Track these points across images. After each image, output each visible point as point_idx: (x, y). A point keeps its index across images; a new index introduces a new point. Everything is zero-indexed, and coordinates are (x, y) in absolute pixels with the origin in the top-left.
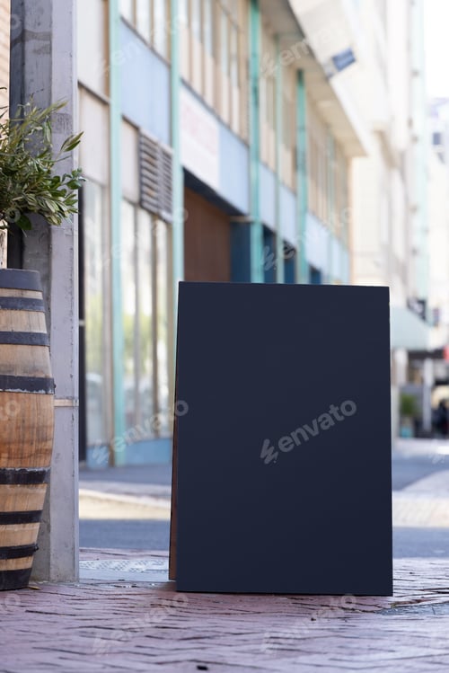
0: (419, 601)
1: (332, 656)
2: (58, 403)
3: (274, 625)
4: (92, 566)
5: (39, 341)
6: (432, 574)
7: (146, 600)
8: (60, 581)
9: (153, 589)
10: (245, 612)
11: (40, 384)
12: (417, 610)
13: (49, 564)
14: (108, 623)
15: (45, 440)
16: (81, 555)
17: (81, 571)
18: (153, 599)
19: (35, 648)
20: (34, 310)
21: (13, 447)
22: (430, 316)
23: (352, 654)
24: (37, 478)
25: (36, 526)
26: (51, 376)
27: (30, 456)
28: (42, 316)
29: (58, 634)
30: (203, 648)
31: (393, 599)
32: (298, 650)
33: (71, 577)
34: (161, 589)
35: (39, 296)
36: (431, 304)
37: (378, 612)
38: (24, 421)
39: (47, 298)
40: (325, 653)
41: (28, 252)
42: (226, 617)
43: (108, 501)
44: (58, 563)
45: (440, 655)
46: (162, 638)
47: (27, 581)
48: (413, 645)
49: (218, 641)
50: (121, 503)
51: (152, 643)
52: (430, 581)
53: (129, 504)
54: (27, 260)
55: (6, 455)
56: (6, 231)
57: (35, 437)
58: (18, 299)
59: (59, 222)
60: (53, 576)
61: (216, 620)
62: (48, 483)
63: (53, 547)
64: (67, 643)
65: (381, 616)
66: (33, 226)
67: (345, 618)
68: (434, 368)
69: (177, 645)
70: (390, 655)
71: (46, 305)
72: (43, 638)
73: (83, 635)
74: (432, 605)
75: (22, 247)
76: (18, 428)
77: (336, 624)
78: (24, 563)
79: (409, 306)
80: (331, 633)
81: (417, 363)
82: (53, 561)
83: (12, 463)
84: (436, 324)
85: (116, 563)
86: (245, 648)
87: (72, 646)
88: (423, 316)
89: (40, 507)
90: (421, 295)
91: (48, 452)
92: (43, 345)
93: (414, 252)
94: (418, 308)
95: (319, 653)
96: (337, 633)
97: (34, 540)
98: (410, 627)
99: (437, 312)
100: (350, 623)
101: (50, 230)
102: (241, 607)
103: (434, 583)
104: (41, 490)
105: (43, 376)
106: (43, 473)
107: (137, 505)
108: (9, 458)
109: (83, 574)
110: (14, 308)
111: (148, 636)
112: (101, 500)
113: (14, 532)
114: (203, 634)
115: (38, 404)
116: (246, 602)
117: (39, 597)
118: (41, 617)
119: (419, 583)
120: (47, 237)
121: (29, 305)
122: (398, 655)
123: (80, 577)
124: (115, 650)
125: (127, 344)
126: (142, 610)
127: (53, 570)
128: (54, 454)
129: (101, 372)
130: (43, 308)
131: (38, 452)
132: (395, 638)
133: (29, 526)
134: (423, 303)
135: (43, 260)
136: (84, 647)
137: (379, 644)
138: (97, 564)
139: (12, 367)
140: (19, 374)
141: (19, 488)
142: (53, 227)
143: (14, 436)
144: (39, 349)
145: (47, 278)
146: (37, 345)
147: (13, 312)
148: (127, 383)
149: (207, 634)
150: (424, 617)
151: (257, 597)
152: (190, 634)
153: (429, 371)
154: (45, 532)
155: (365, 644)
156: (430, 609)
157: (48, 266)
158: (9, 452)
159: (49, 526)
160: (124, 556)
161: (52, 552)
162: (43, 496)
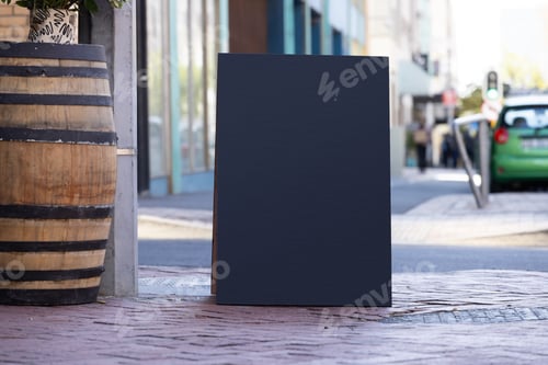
0: (412, 311)
1: (339, 360)
2: (120, 152)
3: (294, 334)
4: (148, 282)
5: (104, 103)
6: (424, 287)
7: (192, 312)
8: (123, 296)
9: (198, 302)
10: (272, 322)
11: (105, 138)
12: (410, 318)
13: (113, 282)
14: (161, 332)
15: (110, 182)
16: (141, 273)
17: (140, 287)
18: (198, 311)
19: (100, 354)
20: (99, 77)
21: (84, 189)
22: (431, 67)
23: (355, 358)
24: (103, 213)
25: (103, 252)
26: (114, 130)
27: (97, 195)
28: (107, 82)
29: (119, 342)
30: (236, 354)
31: (391, 310)
32: (312, 355)
33: (131, 294)
34: (205, 302)
35: (104, 65)
36: (432, 58)
37: (379, 321)
38: (92, 168)
39: (111, 67)
40: (334, 358)
41: (95, 30)
42: (256, 326)
43: (166, 224)
44: (121, 281)
45: (427, 359)
46: (202, 345)
47: (96, 296)
48: (405, 350)
49: (247, 347)
50: (176, 226)
51: (195, 349)
52: (422, 294)
53: (183, 227)
54: (95, 36)
55: (78, 195)
56: (77, 13)
57: (101, 181)
58: (87, 68)
59: (120, 5)
60: (116, 292)
61: (247, 329)
62: (113, 217)
63: (116, 268)
64: (126, 350)
65: (382, 325)
66: (99, 8)
67: (352, 327)
68: (435, 110)
69: (215, 351)
70: (386, 359)
71: (110, 73)
72: (107, 346)
73: (139, 343)
74: (424, 314)
75: (90, 26)
76: (87, 173)
77: (344, 332)
78: (93, 282)
79: (414, 60)
80: (339, 340)
81: (420, 106)
82: (117, 280)
83: (83, 201)
84: (436, 74)
85: (168, 280)
86: (270, 353)
87: (129, 352)
88: (425, 68)
89: (106, 237)
90: (424, 51)
91: (112, 192)
92: (107, 106)
93: (418, 15)
94: (421, 61)
95: (329, 357)
96: (345, 341)
97: (101, 263)
98: (403, 335)
99: (437, 64)
100: (356, 330)
101: (113, 12)
102: (268, 317)
103: (426, 296)
104: (107, 223)
105: (107, 131)
106: (108, 209)
107: (188, 228)
108: (80, 198)
109: (142, 290)
110: (84, 76)
111: (192, 344)
112: (160, 224)
113: (84, 257)
114: (236, 342)
115: (104, 154)
116: (272, 313)
117: (106, 310)
118: (106, 327)
119: (414, 295)
120: (111, 17)
121: (96, 73)
122: (393, 359)
123: (140, 291)
124: (164, 356)
125: (182, 91)
126: (188, 321)
127: (116, 287)
128: (117, 194)
129: (161, 115)
130: (107, 76)
131: (104, 192)
132: (390, 344)
133: (96, 252)
134: (425, 57)
135: (108, 36)
136: (139, 353)
137: (378, 349)
138: (153, 281)
139: (83, 125)
140: (88, 129)
141: (88, 222)
142: (115, 9)
143: (84, 180)
144: (104, 109)
145: (111, 51)
146: (102, 105)
147: (84, 79)
148: (182, 125)
149: (240, 342)
150: (415, 326)
151: (282, 309)
152: (226, 342)
153: (430, 112)
154: (110, 257)
155: (366, 349)
156: (421, 318)
157: (112, 40)
158: (81, 193)
159: (113, 252)
160: (176, 274)
161: (116, 273)
162: (108, 228)
